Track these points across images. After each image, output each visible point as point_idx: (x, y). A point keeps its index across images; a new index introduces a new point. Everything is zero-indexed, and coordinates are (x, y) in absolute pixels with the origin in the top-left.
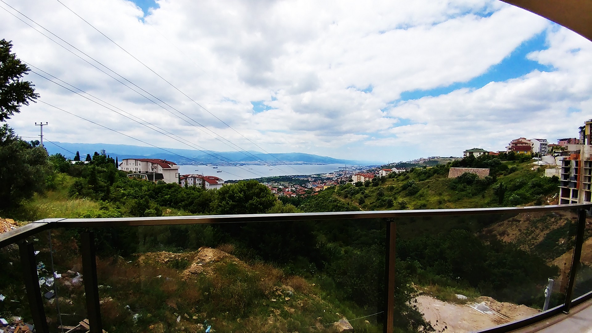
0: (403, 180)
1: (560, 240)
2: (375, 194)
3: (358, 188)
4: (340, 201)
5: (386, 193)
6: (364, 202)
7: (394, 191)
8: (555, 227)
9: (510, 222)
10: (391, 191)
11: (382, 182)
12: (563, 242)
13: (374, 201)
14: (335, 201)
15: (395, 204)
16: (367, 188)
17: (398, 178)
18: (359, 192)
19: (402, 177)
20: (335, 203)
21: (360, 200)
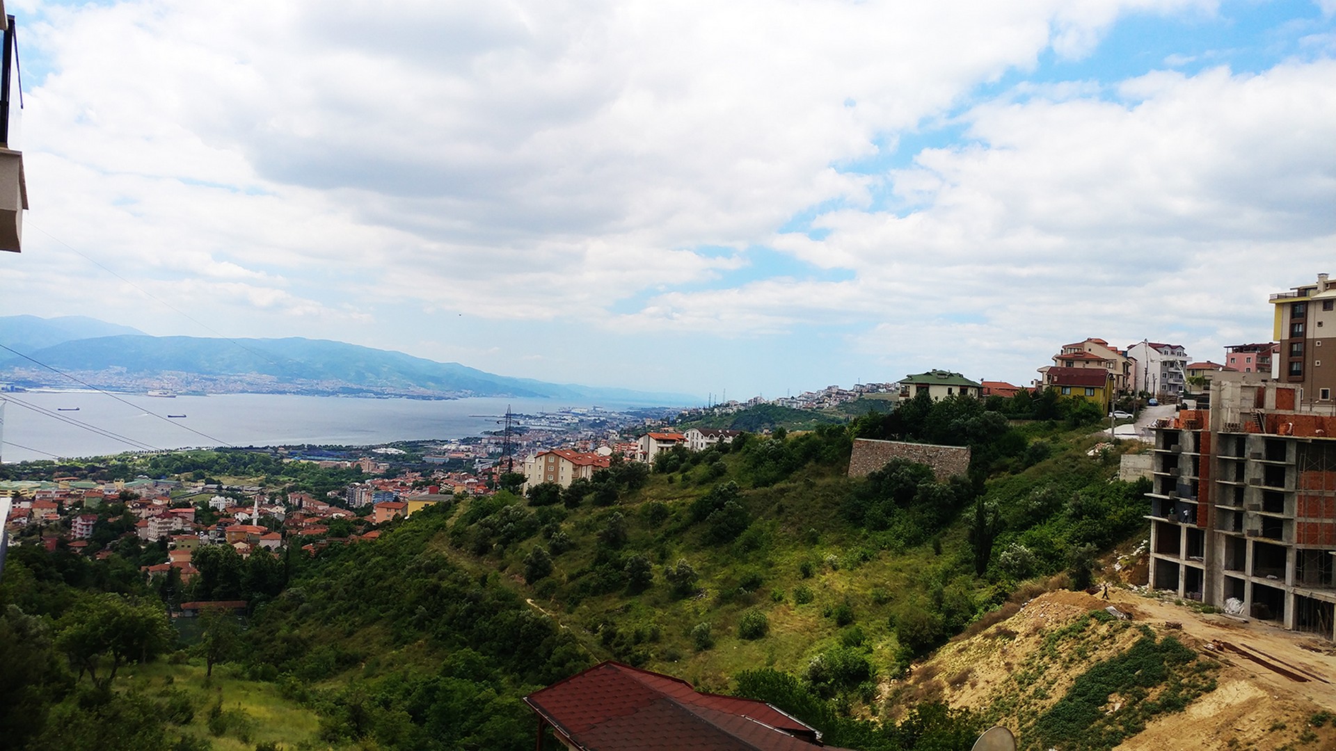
0: (702, 483)
1: (1112, 698)
2: (593, 537)
3: (533, 510)
4: (454, 569)
5: (633, 533)
6: (547, 571)
7: (668, 525)
8: (1104, 655)
9: (989, 640)
10: (654, 523)
11: (631, 486)
12: (1117, 706)
13: (587, 567)
14: (432, 569)
15: (657, 578)
16: (572, 511)
17: (688, 473)
18: (534, 530)
19: (701, 470)
20: (433, 580)
21: (530, 562)
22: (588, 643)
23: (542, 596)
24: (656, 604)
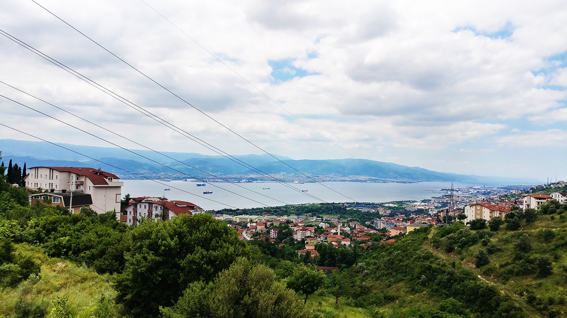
2: (511, 246)
3: (474, 232)
4: (437, 259)
5: (534, 245)
6: (487, 262)
7: (554, 242)
10: (546, 240)
11: (528, 221)
13: (510, 261)
14: (426, 258)
15: (555, 270)
16: (495, 233)
17: (563, 214)
18: (476, 241)
20: (427, 263)
21: (478, 257)
22: (519, 301)
23: (486, 274)
24: (558, 283)
